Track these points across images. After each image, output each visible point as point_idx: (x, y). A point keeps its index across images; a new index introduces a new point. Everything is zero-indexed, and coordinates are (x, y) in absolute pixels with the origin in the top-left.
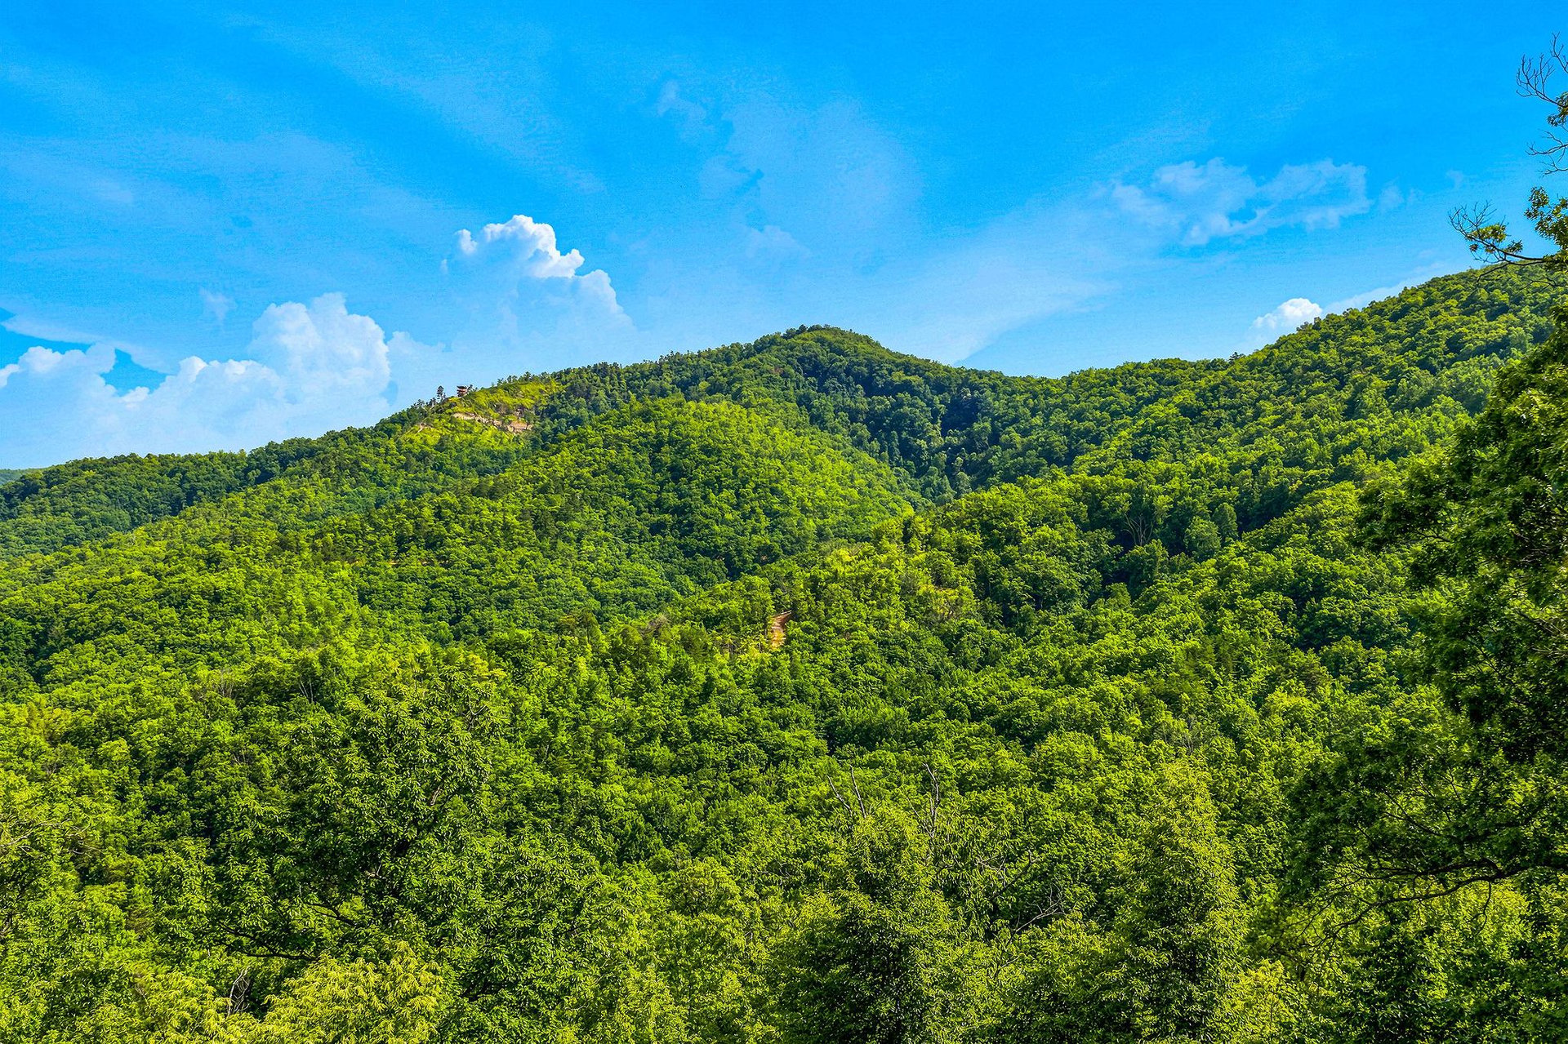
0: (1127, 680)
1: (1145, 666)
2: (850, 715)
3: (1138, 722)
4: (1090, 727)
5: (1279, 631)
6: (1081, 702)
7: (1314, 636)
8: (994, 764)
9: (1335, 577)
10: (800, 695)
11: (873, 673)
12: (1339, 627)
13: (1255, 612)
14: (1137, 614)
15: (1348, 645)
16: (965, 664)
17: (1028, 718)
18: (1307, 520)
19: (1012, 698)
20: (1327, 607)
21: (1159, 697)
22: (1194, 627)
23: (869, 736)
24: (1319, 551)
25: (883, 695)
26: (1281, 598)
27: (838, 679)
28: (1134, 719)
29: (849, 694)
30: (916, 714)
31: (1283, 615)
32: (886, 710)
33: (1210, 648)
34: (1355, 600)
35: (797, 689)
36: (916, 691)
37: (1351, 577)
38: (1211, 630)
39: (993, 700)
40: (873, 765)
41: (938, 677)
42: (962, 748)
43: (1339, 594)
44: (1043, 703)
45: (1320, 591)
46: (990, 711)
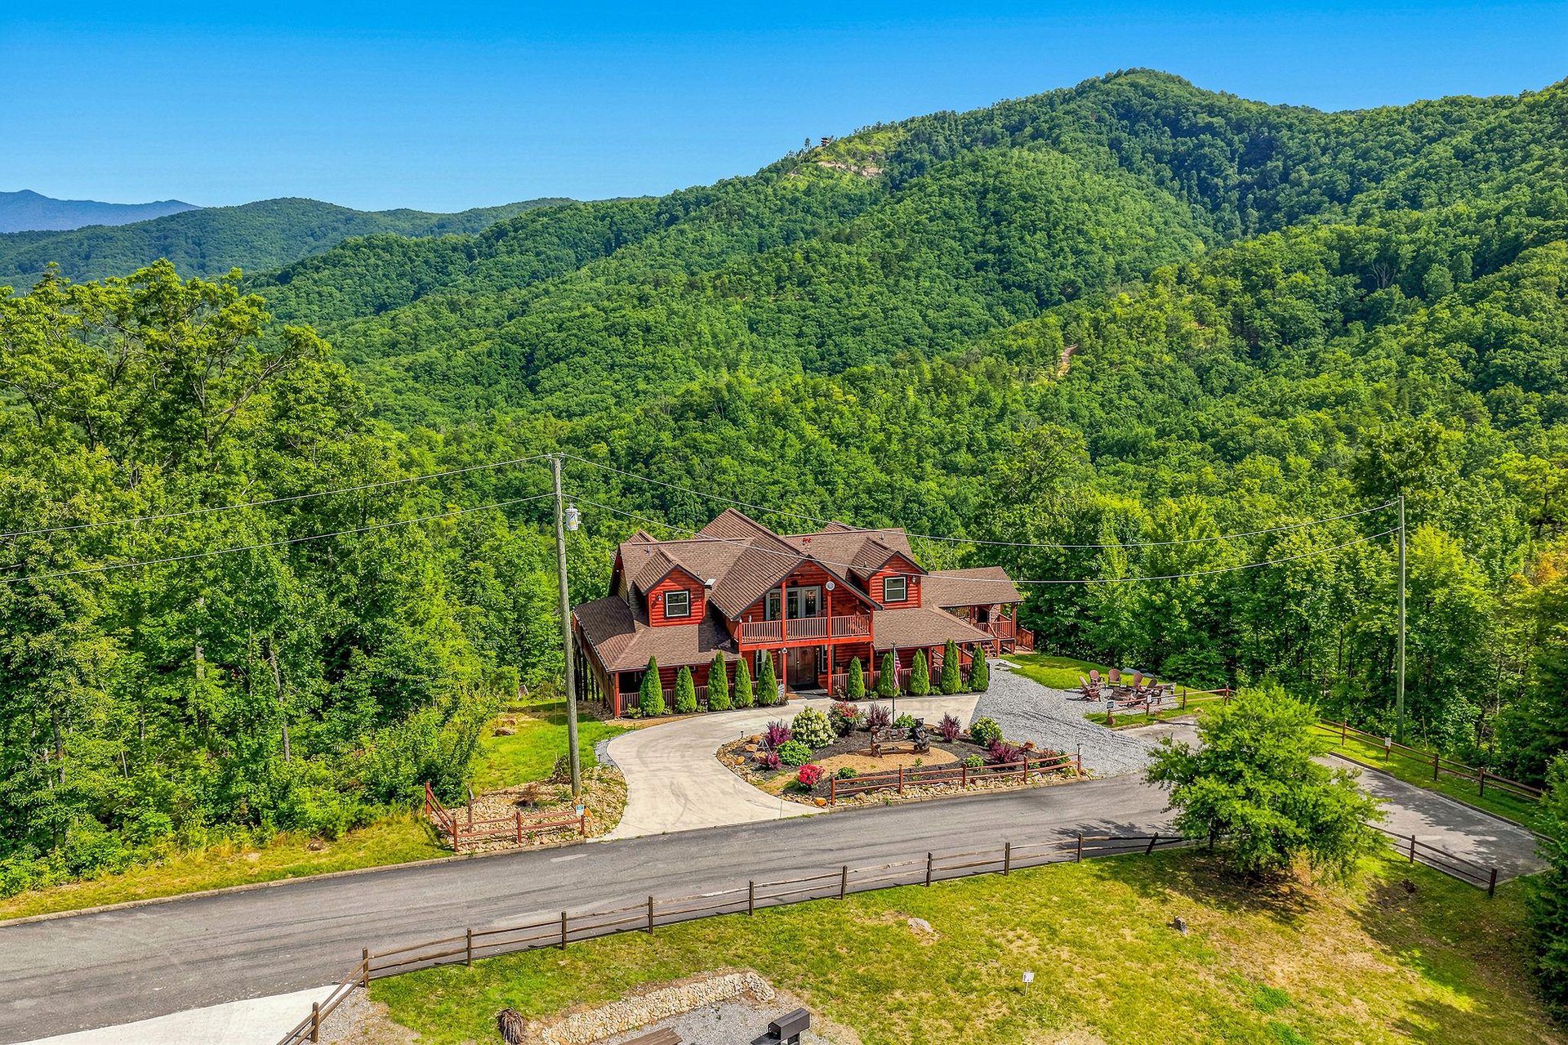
0: (1319, 415)
1: (1337, 403)
2: (1111, 433)
3: (1318, 449)
4: (1278, 452)
5: (1458, 375)
6: (1277, 432)
7: (1484, 382)
8: (1200, 476)
9: (1515, 331)
10: (1073, 416)
11: (1134, 399)
12: (1507, 374)
13: (1440, 360)
14: (1353, 354)
15: (1511, 389)
16: (1212, 392)
17: (1239, 442)
18: (1508, 279)
19: (1234, 424)
20: (1502, 357)
21: (1340, 429)
22: (1388, 371)
23: (1126, 449)
24: (1509, 309)
25: (1139, 417)
26: (1465, 348)
27: (1107, 405)
28: (1316, 447)
29: (1113, 415)
30: (1161, 433)
31: (1464, 363)
32: (1139, 430)
33: (1394, 390)
34: (1526, 352)
35: (1070, 411)
36: (1166, 414)
37: (1527, 332)
38: (1402, 374)
39: (1219, 425)
40: (1116, 473)
41: (1186, 404)
42: (1183, 465)
43: (1514, 347)
44: (1253, 428)
45: (1499, 343)
46: (1215, 433)
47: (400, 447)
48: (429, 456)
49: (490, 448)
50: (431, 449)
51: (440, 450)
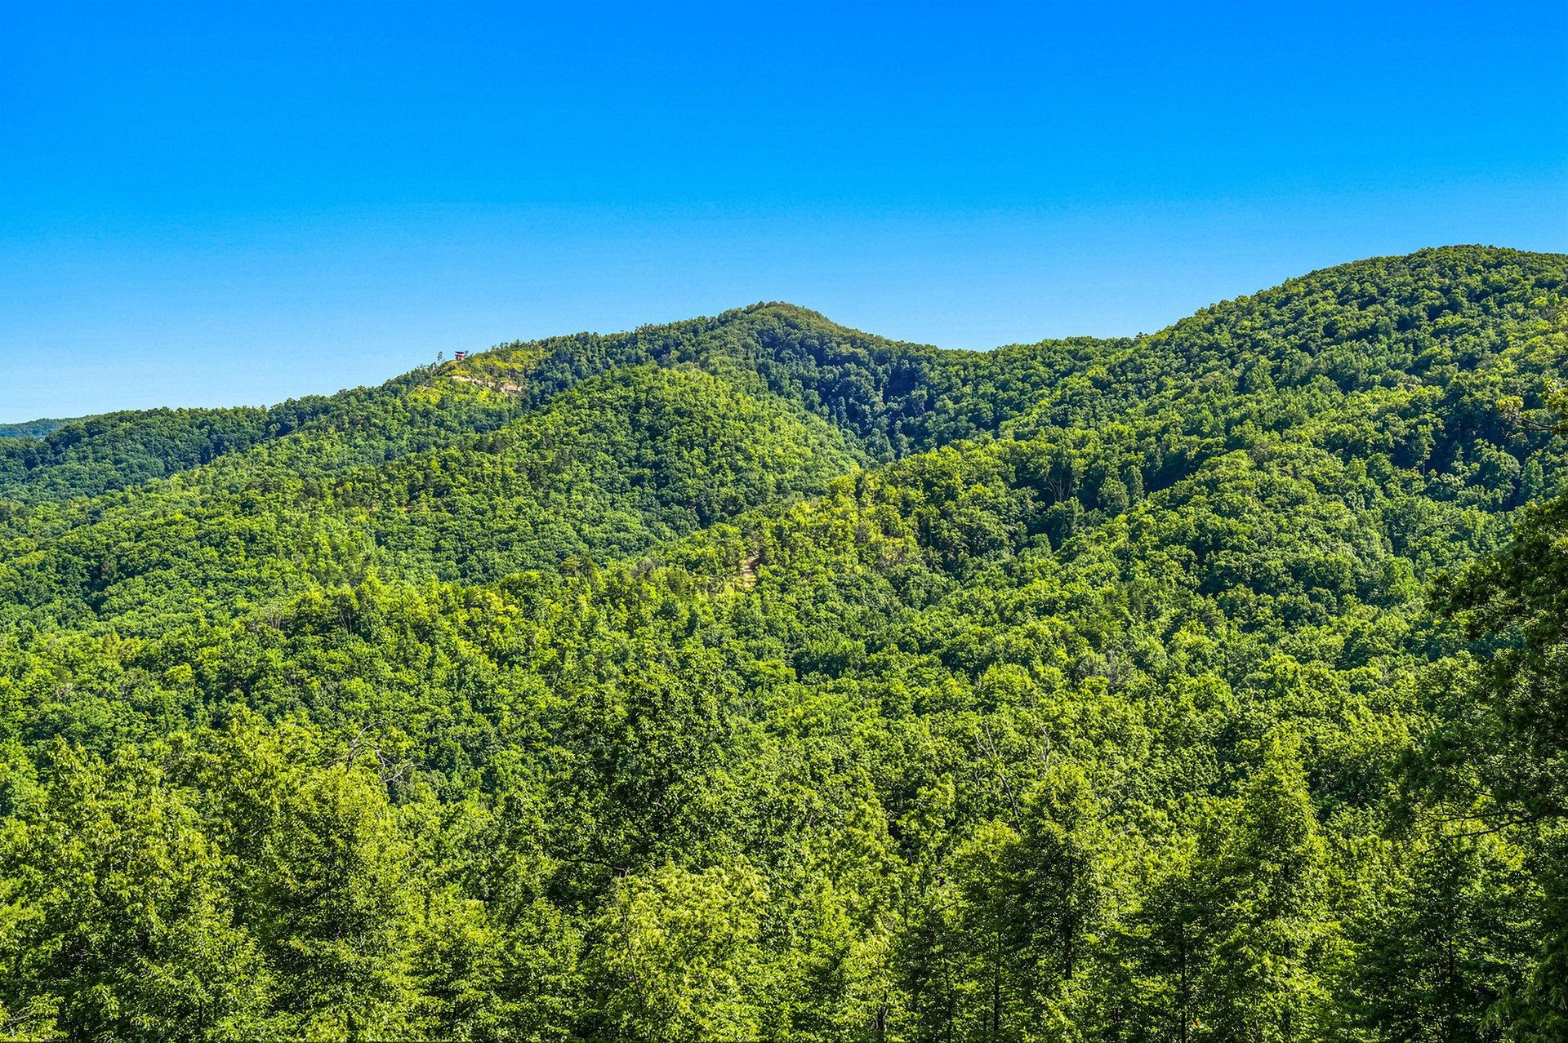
0: (1054, 619)
1: (1068, 608)
2: (819, 647)
3: (1065, 656)
4: (1024, 661)
5: (1182, 578)
6: (1016, 639)
7: (1212, 585)
8: (943, 690)
9: (1231, 533)
10: (771, 629)
11: (833, 611)
12: (1236, 577)
13: (1163, 563)
14: (1060, 562)
15: (1241, 592)
16: (911, 604)
17: (970, 651)
18: (1206, 483)
19: (954, 635)
20: (1223, 559)
21: (1083, 634)
22: (1110, 574)
23: (834, 666)
24: (1217, 510)
25: (841, 630)
26: (1185, 551)
27: (806, 617)
28: (1061, 652)
29: (813, 628)
30: (872, 648)
31: (1186, 566)
32: (846, 643)
33: (1125, 593)
34: (1248, 553)
35: (768, 624)
36: (870, 626)
37: (1244, 533)
38: (1124, 578)
39: (938, 635)
40: (838, 690)
41: (888, 614)
42: (915, 677)
43: (1234, 548)
44: (982, 639)
45: (1217, 546)
46: (936, 645)
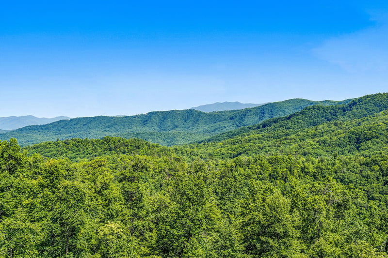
47: (303, 162)
48: (311, 166)
49: (333, 165)
50: (313, 164)
51: (316, 164)
